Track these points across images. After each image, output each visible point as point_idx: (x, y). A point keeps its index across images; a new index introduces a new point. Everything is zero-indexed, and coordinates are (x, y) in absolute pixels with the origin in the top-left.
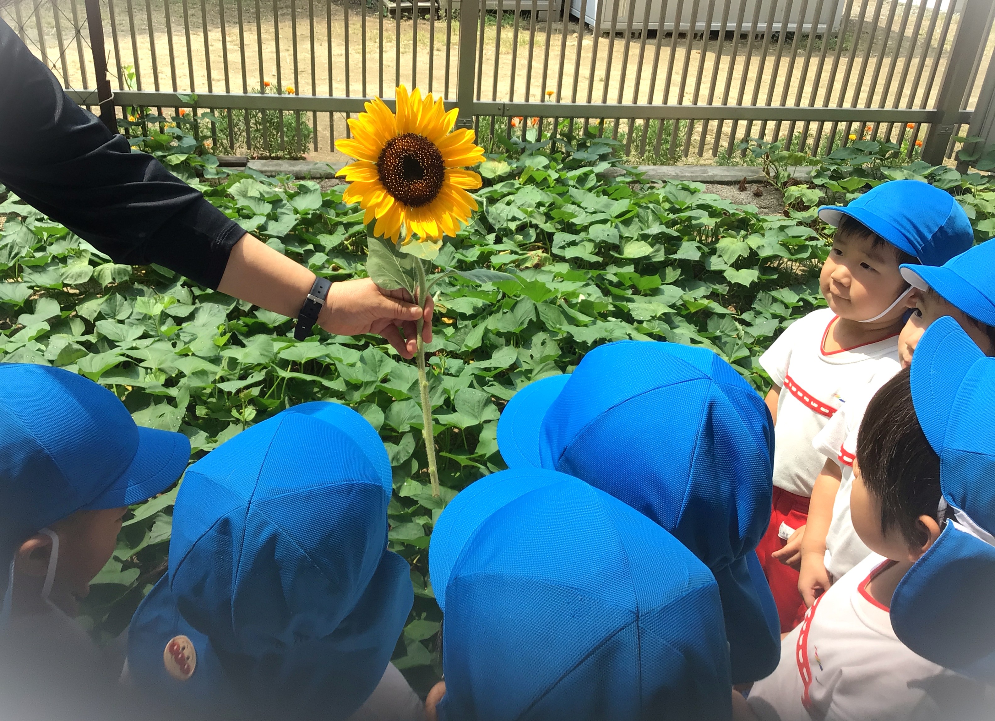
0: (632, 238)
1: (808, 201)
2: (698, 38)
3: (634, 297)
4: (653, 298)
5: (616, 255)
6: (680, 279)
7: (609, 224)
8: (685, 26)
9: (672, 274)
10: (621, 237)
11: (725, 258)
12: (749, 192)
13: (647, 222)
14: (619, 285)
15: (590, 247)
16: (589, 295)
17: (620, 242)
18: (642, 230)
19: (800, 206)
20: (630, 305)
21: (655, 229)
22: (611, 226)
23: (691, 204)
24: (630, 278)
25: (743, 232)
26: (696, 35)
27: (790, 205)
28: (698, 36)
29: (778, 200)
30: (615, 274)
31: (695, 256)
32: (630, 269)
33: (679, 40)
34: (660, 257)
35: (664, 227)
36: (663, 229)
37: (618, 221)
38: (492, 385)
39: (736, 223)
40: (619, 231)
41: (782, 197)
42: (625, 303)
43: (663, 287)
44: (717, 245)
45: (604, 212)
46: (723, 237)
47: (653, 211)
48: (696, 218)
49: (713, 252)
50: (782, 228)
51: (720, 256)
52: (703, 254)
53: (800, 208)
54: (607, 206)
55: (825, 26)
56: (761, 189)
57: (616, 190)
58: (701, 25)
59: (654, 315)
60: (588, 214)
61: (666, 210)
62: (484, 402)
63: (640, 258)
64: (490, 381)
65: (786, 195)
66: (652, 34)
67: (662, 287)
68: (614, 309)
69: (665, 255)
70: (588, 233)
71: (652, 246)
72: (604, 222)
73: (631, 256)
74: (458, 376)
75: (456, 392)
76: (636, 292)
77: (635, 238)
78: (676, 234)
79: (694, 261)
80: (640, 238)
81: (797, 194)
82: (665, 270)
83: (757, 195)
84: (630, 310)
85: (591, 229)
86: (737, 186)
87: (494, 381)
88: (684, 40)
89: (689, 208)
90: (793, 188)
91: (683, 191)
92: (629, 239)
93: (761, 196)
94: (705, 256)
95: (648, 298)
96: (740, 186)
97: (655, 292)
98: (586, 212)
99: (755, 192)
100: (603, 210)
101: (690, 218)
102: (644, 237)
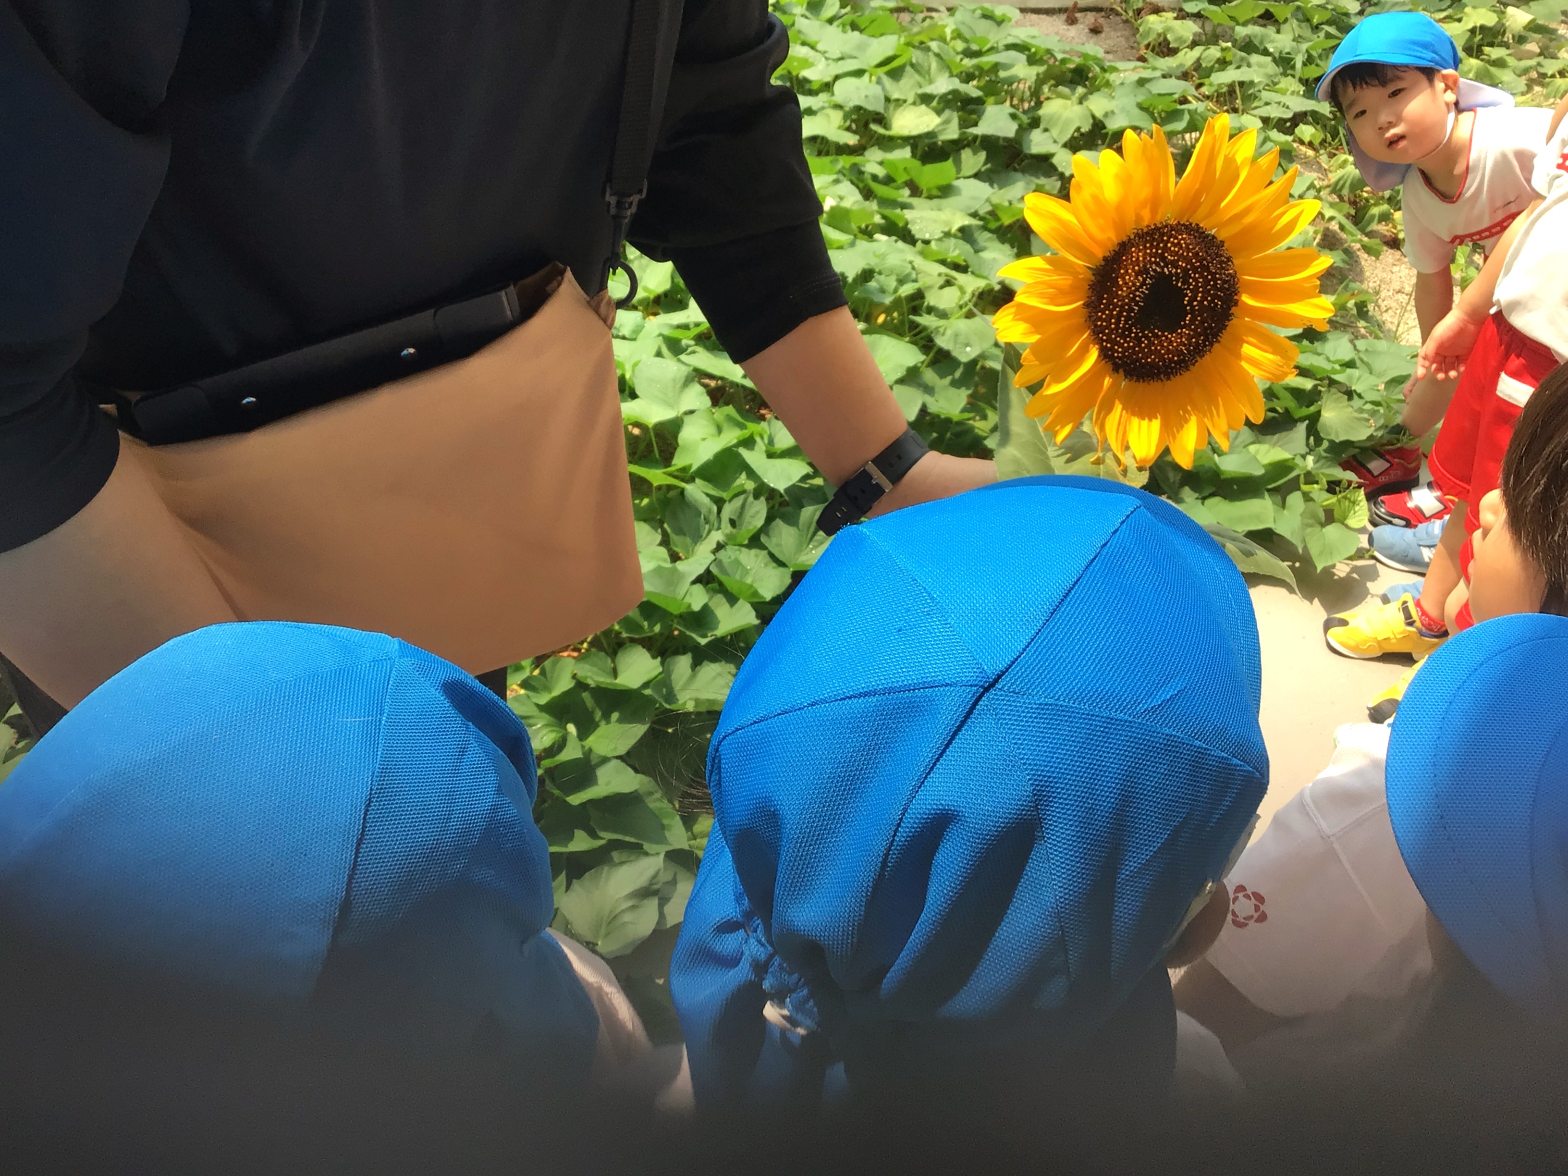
0: (905, 101)
1: (1176, 40)
3: (914, 201)
4: (944, 202)
5: (881, 130)
6: (983, 169)
7: (866, 76)
9: (973, 160)
10: (887, 100)
11: (1055, 132)
12: (1082, 26)
13: (928, 72)
14: (889, 180)
15: (837, 117)
16: (841, 198)
17: (886, 109)
18: (921, 87)
19: (1165, 49)
20: (908, 214)
21: (943, 85)
22: (870, 81)
23: (997, 43)
24: (905, 169)
25: (1080, 90)
27: (1147, 46)
29: (1127, 39)
30: (881, 163)
31: (1009, 129)
32: (905, 153)
34: (952, 133)
35: (957, 80)
36: (955, 84)
37: (882, 71)
38: (694, 352)
39: (1070, 75)
40: (884, 89)
41: (1134, 35)
42: (898, 211)
43: (959, 183)
44: (1041, 112)
45: (855, 58)
46: (1048, 99)
47: (938, 55)
48: (1007, 67)
49: (1035, 123)
50: (1142, 82)
51: (1046, 130)
52: (1020, 126)
53: (1163, 53)
54: (861, 47)
56: (1101, 21)
57: (872, 21)
59: (946, 229)
60: (830, 61)
61: (958, 53)
62: (683, 380)
63: (919, 137)
64: (688, 346)
65: (1141, 29)
67: (956, 183)
68: (883, 221)
69: (960, 128)
70: (833, 94)
71: (939, 112)
72: (859, 73)
73: (905, 132)
74: (634, 340)
75: (635, 365)
76: (916, 191)
77: (911, 100)
78: (975, 93)
79: (1006, 139)
80: (918, 101)
81: (1159, 28)
82: (960, 155)
83: (1095, 31)
84: (907, 223)
85: (838, 87)
86: (1064, 17)
87: (696, 345)
89: (992, 49)
90: (1152, 18)
91: (984, 21)
92: (899, 103)
93: (1100, 32)
94: (1024, 130)
95: (935, 201)
96: (1068, 17)
97: (946, 191)
98: (827, 59)
99: (1092, 27)
100: (854, 54)
101: (996, 67)
102: (926, 99)
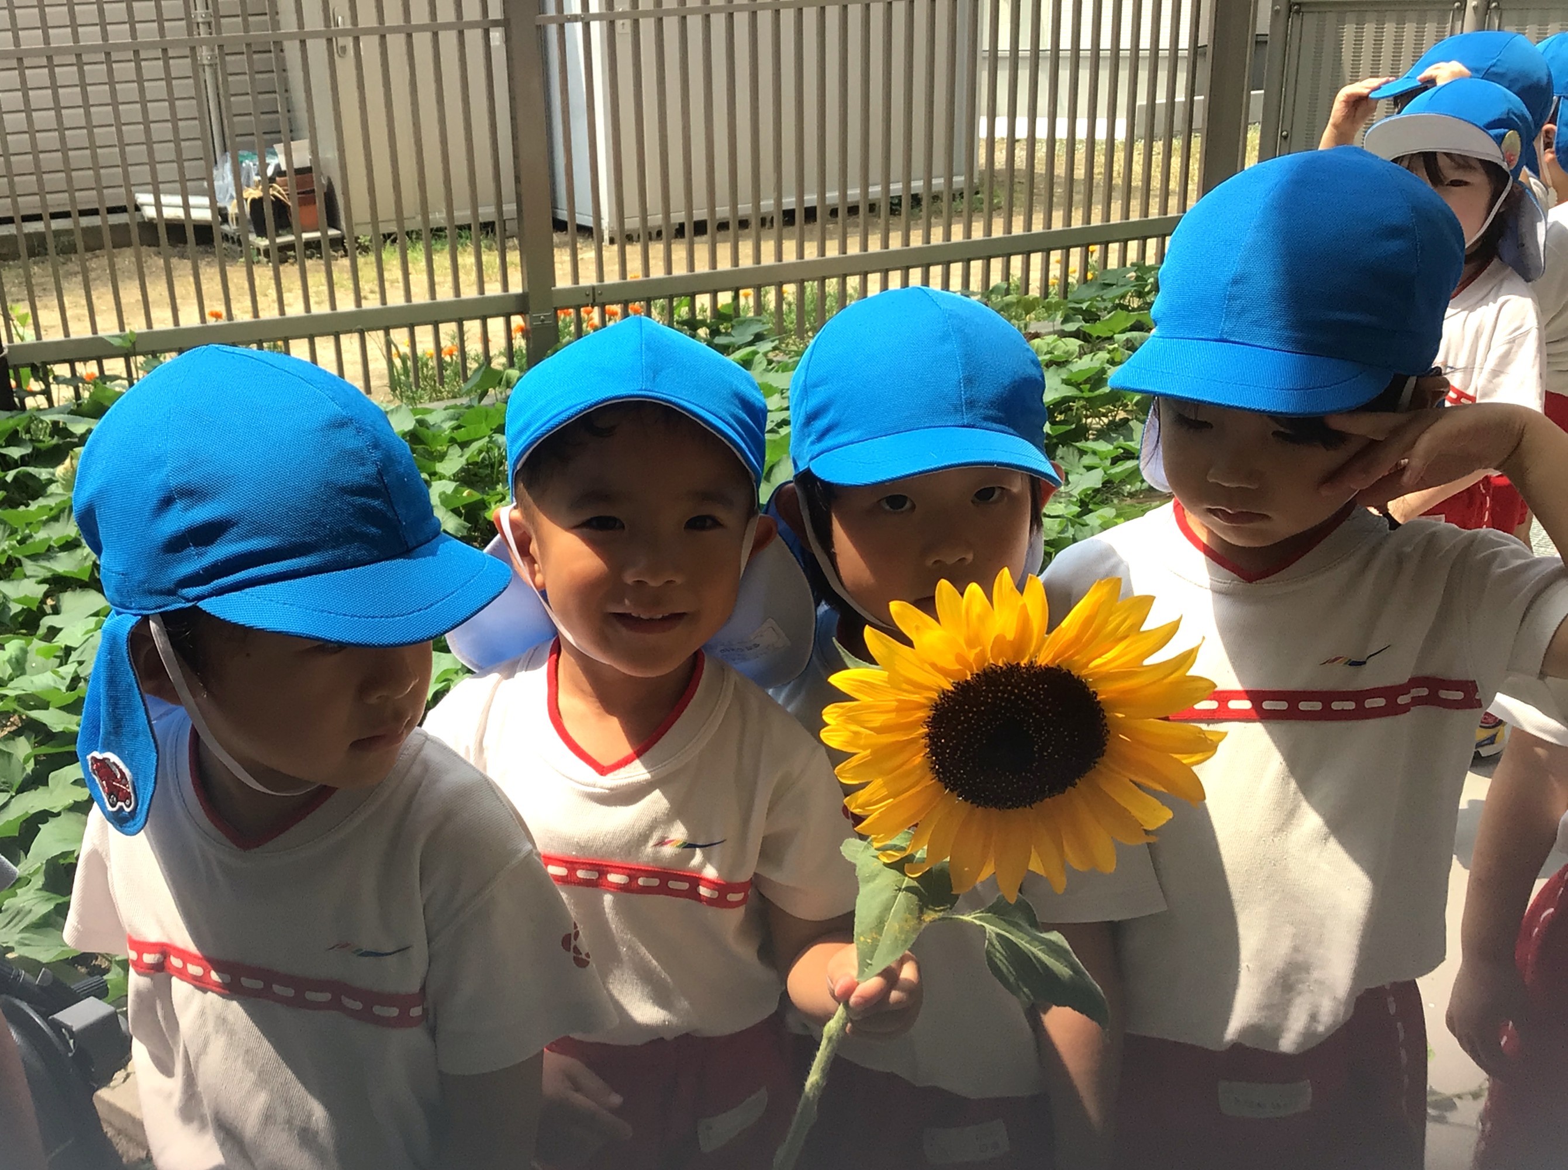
2: (768, 224)
8: (745, 208)
26: (763, 222)
28: (764, 222)
33: (740, 232)
55: (962, 178)
58: (767, 204)
66: (700, 228)
88: (747, 231)
